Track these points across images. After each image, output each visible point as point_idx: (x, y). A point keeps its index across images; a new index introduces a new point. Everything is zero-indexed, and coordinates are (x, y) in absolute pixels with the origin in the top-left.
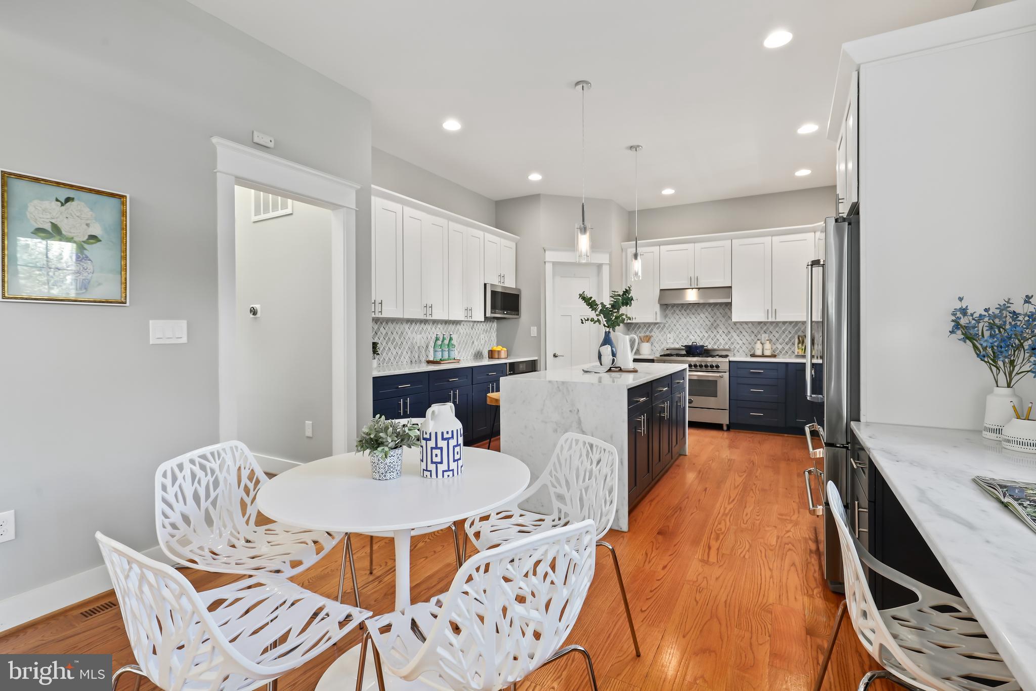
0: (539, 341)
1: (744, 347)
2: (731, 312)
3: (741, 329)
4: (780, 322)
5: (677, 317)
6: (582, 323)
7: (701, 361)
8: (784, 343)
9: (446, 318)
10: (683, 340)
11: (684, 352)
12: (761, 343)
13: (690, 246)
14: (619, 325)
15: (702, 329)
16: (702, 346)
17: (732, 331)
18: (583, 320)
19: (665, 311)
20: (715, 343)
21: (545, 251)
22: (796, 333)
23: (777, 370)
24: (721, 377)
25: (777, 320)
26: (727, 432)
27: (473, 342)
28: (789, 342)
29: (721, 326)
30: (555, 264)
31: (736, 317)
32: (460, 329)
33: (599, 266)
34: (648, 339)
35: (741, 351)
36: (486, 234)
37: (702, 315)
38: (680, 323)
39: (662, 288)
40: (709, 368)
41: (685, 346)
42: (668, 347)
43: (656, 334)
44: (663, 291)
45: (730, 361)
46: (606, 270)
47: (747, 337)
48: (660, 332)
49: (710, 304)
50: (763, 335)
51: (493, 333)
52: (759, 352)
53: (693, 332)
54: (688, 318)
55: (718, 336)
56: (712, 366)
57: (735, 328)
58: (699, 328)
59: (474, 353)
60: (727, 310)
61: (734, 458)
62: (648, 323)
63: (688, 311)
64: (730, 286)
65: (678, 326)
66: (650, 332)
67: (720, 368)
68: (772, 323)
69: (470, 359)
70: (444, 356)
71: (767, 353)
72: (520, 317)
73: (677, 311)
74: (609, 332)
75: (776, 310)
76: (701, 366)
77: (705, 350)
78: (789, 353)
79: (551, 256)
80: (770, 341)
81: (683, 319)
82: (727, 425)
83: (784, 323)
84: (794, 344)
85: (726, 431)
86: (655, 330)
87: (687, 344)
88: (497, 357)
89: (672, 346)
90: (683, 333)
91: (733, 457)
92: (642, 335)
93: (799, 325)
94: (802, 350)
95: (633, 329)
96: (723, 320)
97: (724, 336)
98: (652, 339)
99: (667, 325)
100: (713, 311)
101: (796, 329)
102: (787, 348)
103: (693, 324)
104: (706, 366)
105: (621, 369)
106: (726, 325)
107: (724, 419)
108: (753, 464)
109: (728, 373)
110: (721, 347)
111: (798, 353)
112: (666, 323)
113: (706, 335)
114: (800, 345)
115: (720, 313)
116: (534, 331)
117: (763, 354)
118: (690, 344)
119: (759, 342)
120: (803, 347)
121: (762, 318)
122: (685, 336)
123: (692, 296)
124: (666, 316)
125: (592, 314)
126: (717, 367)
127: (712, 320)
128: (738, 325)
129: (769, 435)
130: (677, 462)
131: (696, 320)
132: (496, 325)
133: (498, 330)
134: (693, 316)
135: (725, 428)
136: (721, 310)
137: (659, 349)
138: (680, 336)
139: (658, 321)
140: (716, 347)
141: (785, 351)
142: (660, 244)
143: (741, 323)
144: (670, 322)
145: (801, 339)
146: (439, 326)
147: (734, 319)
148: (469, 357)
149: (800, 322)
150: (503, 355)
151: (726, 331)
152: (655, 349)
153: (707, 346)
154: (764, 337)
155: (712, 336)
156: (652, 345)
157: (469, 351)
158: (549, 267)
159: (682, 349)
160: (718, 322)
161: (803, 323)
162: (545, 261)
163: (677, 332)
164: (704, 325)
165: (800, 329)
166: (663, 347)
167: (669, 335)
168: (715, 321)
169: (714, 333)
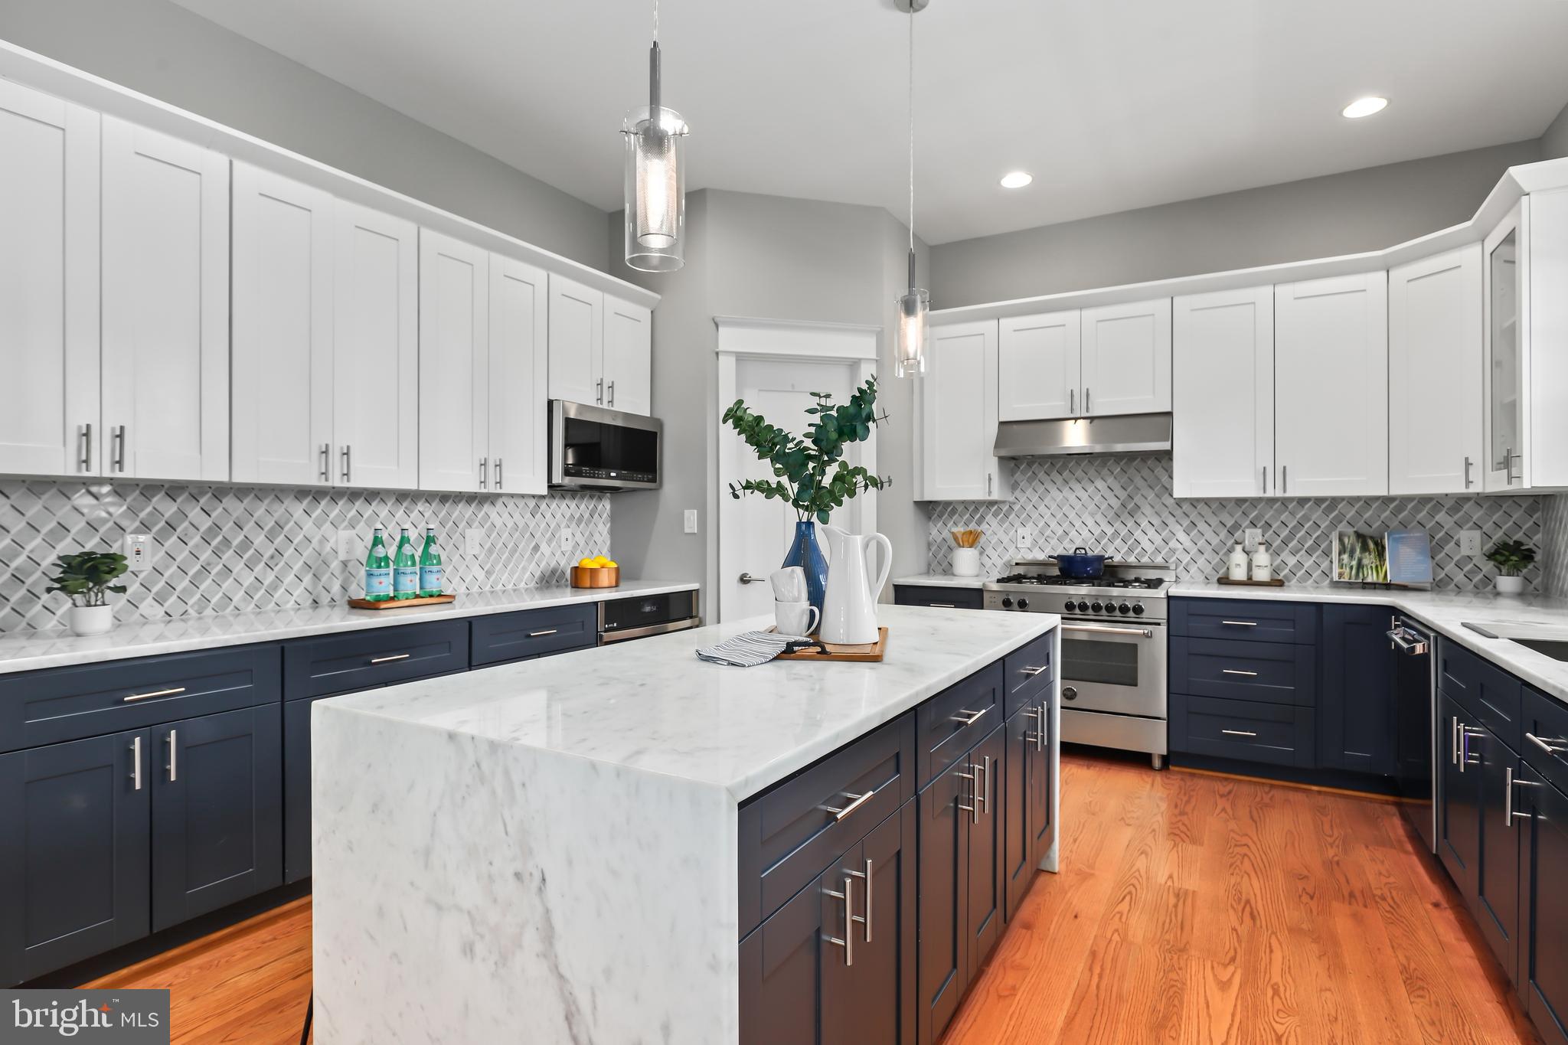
0: (703, 545)
1: (1201, 561)
2: (1171, 477)
3: (1193, 516)
4: (1291, 499)
5: (1041, 489)
6: (736, 496)
7: (1097, 597)
8: (1303, 552)
9: (412, 485)
10: (1054, 542)
11: (1056, 572)
12: (1244, 550)
13: (1071, 317)
14: (840, 503)
15: (1099, 517)
16: (1101, 558)
17: (1171, 521)
18: (737, 487)
19: (1012, 475)
20: (1131, 550)
21: (717, 326)
22: (1333, 525)
23: (1294, 621)
24: (1149, 636)
25: (1287, 495)
26: (1164, 773)
27: (536, 548)
28: (1315, 550)
29: (1147, 510)
30: (741, 358)
31: (1183, 486)
32: (493, 515)
33: (853, 366)
34: (972, 539)
35: (1193, 569)
36: (553, 276)
37: (1100, 484)
38: (1046, 501)
39: (1000, 420)
40: (1117, 613)
41: (1060, 558)
42: (1018, 559)
43: (991, 528)
44: (1005, 427)
45: (1169, 598)
46: (867, 374)
47: (1209, 534)
48: (1001, 523)
49: (1119, 457)
50: (1248, 531)
51: (601, 526)
52: (1239, 574)
53: (1078, 524)
54: (1066, 491)
55: (1138, 534)
56: (1124, 609)
57: (1178, 512)
58: (1092, 515)
59: (538, 574)
60: (1159, 471)
61: (1191, 888)
62: (973, 502)
63: (1066, 473)
64: (1169, 410)
65: (1042, 508)
66: (979, 523)
67: (1144, 615)
68: (1272, 501)
69: (526, 590)
70: (401, 587)
71: (1262, 575)
72: (661, 485)
73: (1041, 475)
74: (810, 524)
75: (1285, 468)
76: (1097, 608)
77: (1106, 566)
78: (1315, 579)
79: (730, 339)
80: (1268, 545)
81: (1055, 493)
82: (1163, 756)
83: (1302, 501)
84: (1327, 553)
85: (1160, 770)
86: (989, 517)
87: (1064, 553)
88: (588, 585)
89: (1029, 557)
90: (1053, 524)
91: (1192, 882)
92: (959, 529)
94: (1351, 568)
95: (940, 516)
96: (1151, 496)
97: (1151, 532)
98: (983, 539)
99: (1016, 507)
100: (1126, 472)
101: (1332, 516)
102: (1308, 563)
103: (1078, 505)
104: (1110, 608)
105: (823, 652)
106: (1160, 508)
107: (1157, 743)
108: (1253, 917)
109: (1164, 629)
110: (1145, 560)
111: (1341, 575)
112: (1014, 503)
113: (1110, 531)
114: (1345, 557)
115: (1142, 477)
116: (690, 520)
117: (1250, 578)
118: (1071, 552)
119: (1239, 548)
120: (1354, 563)
121: (1249, 489)
122: (1060, 532)
123: (1075, 437)
124: (1014, 487)
125: (765, 470)
126: (1138, 610)
127: (1123, 495)
128: (1186, 507)
129: (1272, 786)
130: (1026, 911)
131: (1084, 495)
132: (608, 507)
133: (613, 517)
134: (1077, 487)
135: (1157, 763)
136: (1146, 472)
137: (1000, 563)
138: (1048, 533)
139: (995, 496)
140: (1132, 560)
141: (1303, 571)
142: (997, 315)
143: (1194, 502)
144: (1023, 499)
145: (1346, 541)
146: (421, 506)
147: (1178, 493)
148: (522, 585)
149: (1342, 499)
150: (605, 578)
151: (1156, 521)
152: (988, 563)
153: (1111, 558)
154: (1252, 536)
155: (1124, 532)
156: (981, 554)
157: (524, 569)
158: (727, 366)
159: (1053, 565)
160: (1138, 499)
161: (1351, 501)
162: (717, 350)
163: (1041, 524)
164: (1104, 506)
165: (1342, 515)
166: (1006, 558)
167: (1021, 531)
168: (1131, 497)
169: (1129, 525)
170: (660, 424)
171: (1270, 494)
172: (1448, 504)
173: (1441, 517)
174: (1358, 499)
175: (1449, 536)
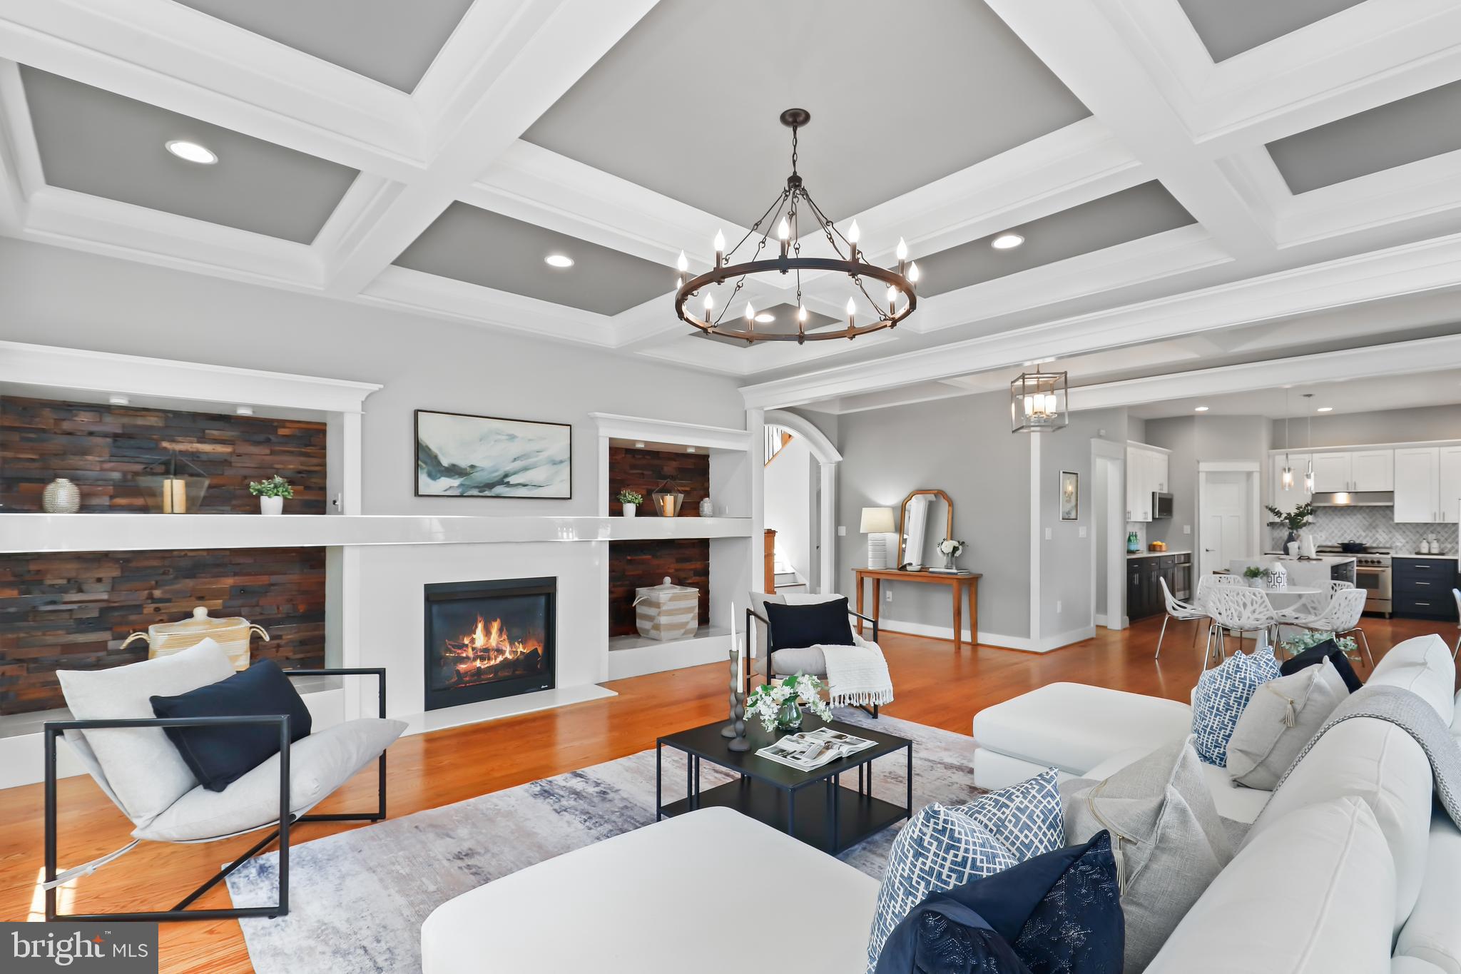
0: (1193, 538)
1: (1408, 546)
2: (1394, 515)
3: (1404, 529)
4: (1449, 523)
5: (1328, 518)
10: (1337, 538)
11: (1340, 550)
12: (1427, 542)
13: (1346, 454)
15: (1358, 529)
16: (1361, 545)
17: (1394, 531)
20: (1374, 541)
21: (1199, 462)
23: (1446, 566)
24: (1383, 571)
25: (1446, 522)
29: (1382, 526)
30: (1207, 473)
31: (1399, 518)
33: (1249, 475)
35: (1404, 549)
37: (1357, 517)
38: (1333, 523)
39: (1313, 491)
40: (1370, 563)
41: (1341, 544)
42: (1320, 544)
44: (1314, 495)
45: (1392, 558)
46: (1256, 479)
47: (1411, 536)
48: (1310, 531)
49: (1367, 507)
50: (1429, 535)
52: (1425, 550)
53: (1349, 531)
54: (1341, 519)
55: (1377, 535)
56: (1372, 562)
57: (1397, 528)
58: (1355, 528)
60: (1388, 512)
63: (1340, 513)
64: (1391, 490)
65: (1328, 525)
67: (1381, 564)
68: (1440, 524)
71: (1435, 551)
73: (1330, 513)
75: (1444, 513)
77: (1363, 548)
79: (1204, 466)
80: (1438, 540)
81: (1334, 520)
82: (1390, 613)
85: (1389, 618)
87: (1343, 542)
88: (1159, 550)
89: (1324, 544)
90: (1336, 532)
96: (1384, 521)
97: (1384, 535)
99: (1317, 525)
100: (1370, 513)
103: (1348, 524)
104: (1367, 562)
106: (1388, 525)
107: (1387, 609)
109: (1390, 568)
110: (1382, 545)
113: (1364, 534)
115: (1380, 515)
116: (1187, 529)
117: (1430, 552)
118: (1347, 542)
119: (1425, 541)
121: (1428, 520)
122: (1339, 534)
123: (1342, 499)
124: (1316, 517)
126: (1378, 562)
127: (1369, 521)
128: (1401, 526)
129: (1436, 622)
131: (1351, 521)
135: (1388, 616)
136: (1382, 513)
138: (1334, 535)
140: (1375, 545)
142: (1312, 452)
143: (1405, 524)
147: (1397, 521)
150: (1164, 548)
151: (1387, 531)
153: (1365, 544)
154: (1431, 536)
158: (1202, 477)
159: (1337, 547)
160: (1378, 522)
162: (1198, 470)
163: (1331, 532)
164: (1361, 525)
168: (1373, 522)
169: (1371, 531)
170: (1172, 495)
171: (1438, 521)
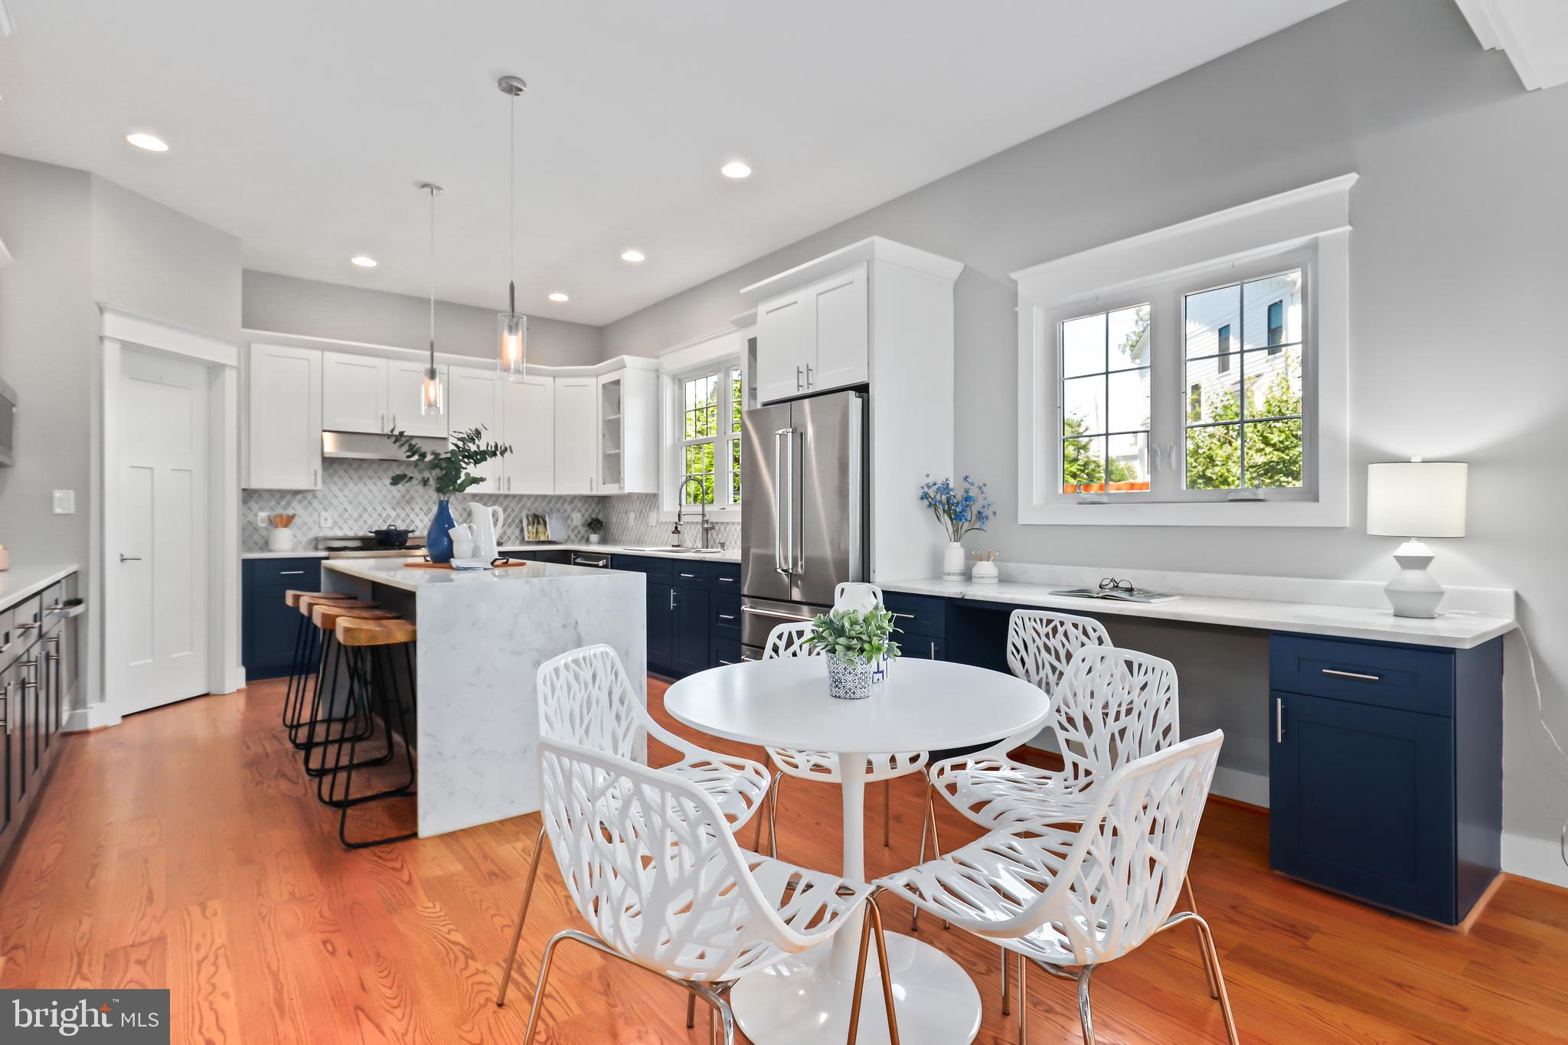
5: (340, 483)
10: (351, 522)
15: (386, 505)
16: (407, 532)
19: (327, 472)
21: (104, 313)
22: (521, 509)
25: (511, 492)
28: (512, 524)
30: (127, 346)
33: (214, 370)
34: (288, 521)
38: (345, 492)
39: (323, 429)
41: (375, 532)
42: (322, 535)
43: (301, 511)
44: (326, 435)
46: (229, 380)
48: (305, 508)
53: (370, 509)
54: (361, 485)
55: (413, 516)
58: (380, 503)
63: (363, 472)
65: (340, 497)
66: (293, 507)
73: (340, 472)
75: (509, 478)
78: (512, 539)
79: (116, 327)
81: (351, 485)
84: (519, 526)
86: (298, 503)
89: (330, 534)
90: (350, 509)
93: (524, 500)
94: (533, 533)
95: (258, 501)
97: (422, 515)
98: (293, 521)
99: (319, 496)
101: (521, 505)
103: (370, 496)
106: (426, 497)
111: (529, 537)
112: (329, 492)
113: (393, 514)
114: (530, 527)
120: (534, 531)
121: (491, 489)
131: (375, 489)
134: (369, 482)
138: (346, 516)
139: (318, 486)
141: (507, 536)
142: (323, 348)
144: (325, 490)
145: (530, 518)
151: (425, 508)
155: (403, 515)
156: (294, 532)
158: (113, 352)
161: (529, 497)
162: (102, 335)
163: (341, 509)
164: (389, 497)
165: (525, 504)
166: (311, 535)
167: (324, 514)
168: (408, 491)
169: (407, 510)
171: (501, 492)
172: (569, 499)
173: (566, 506)
174: (531, 496)
175: (569, 516)
